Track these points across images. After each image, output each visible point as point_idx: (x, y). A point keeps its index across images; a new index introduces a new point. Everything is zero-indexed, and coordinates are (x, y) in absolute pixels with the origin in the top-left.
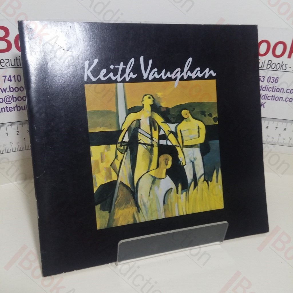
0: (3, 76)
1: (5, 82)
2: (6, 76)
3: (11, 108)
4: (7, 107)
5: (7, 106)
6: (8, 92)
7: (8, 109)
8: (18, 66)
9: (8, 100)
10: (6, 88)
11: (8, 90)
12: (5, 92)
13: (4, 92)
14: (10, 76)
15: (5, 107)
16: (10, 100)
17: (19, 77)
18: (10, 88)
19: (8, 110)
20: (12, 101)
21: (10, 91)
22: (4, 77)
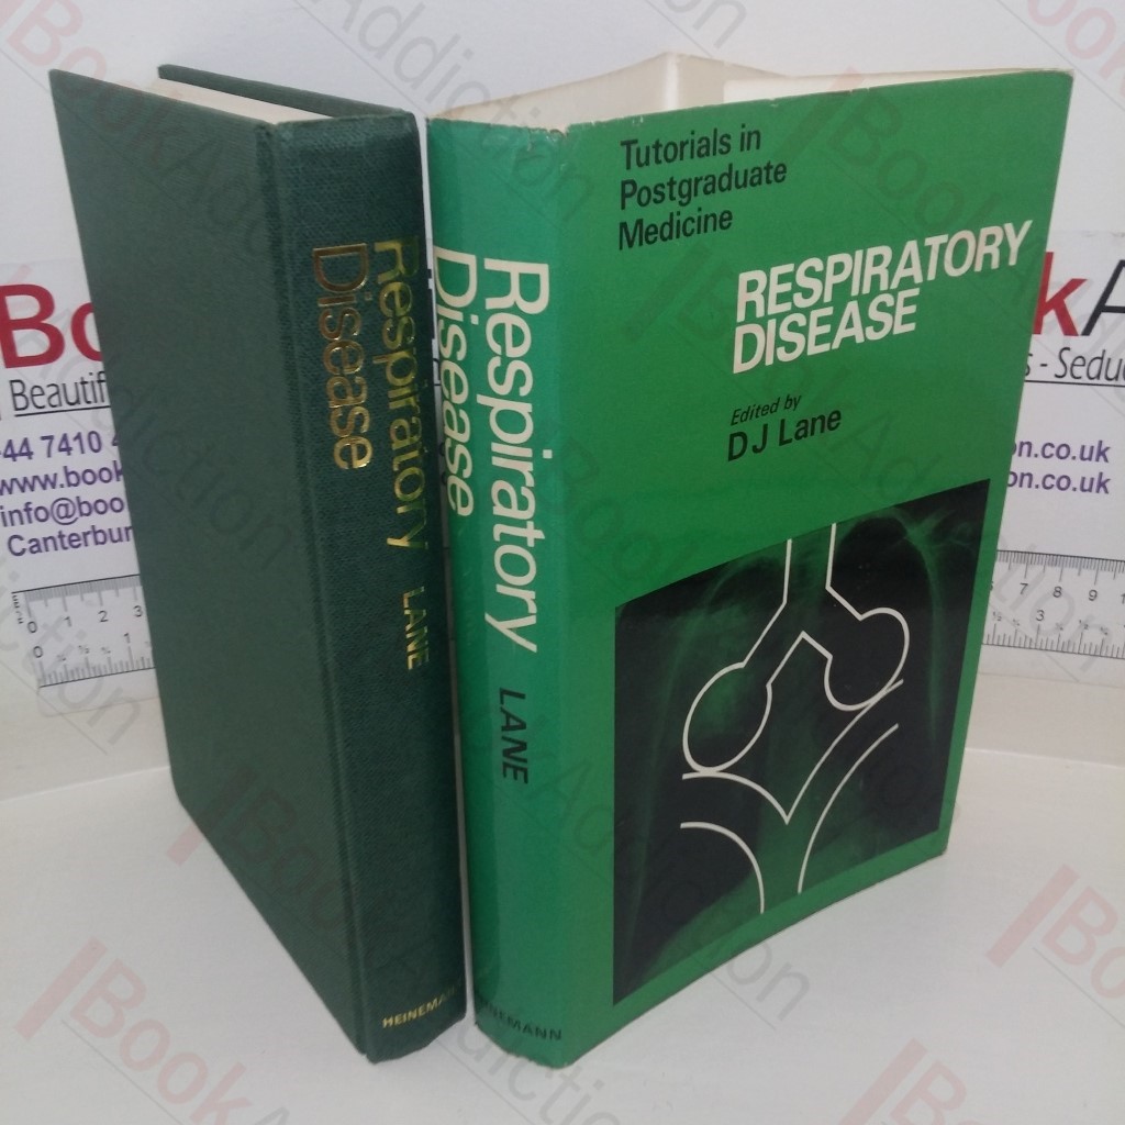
0: (44, 438)
1: (49, 456)
2: (50, 438)
3: (74, 538)
4: (61, 536)
5: (60, 532)
6: (62, 486)
7: (66, 539)
8: (89, 402)
9: (62, 511)
10: (55, 475)
11: (61, 479)
12: (53, 486)
13: (49, 486)
14: (65, 438)
15: (55, 535)
16: (70, 513)
17: (94, 437)
18: (68, 474)
19: (67, 545)
20: (77, 514)
21: (70, 485)
22: (47, 441)
